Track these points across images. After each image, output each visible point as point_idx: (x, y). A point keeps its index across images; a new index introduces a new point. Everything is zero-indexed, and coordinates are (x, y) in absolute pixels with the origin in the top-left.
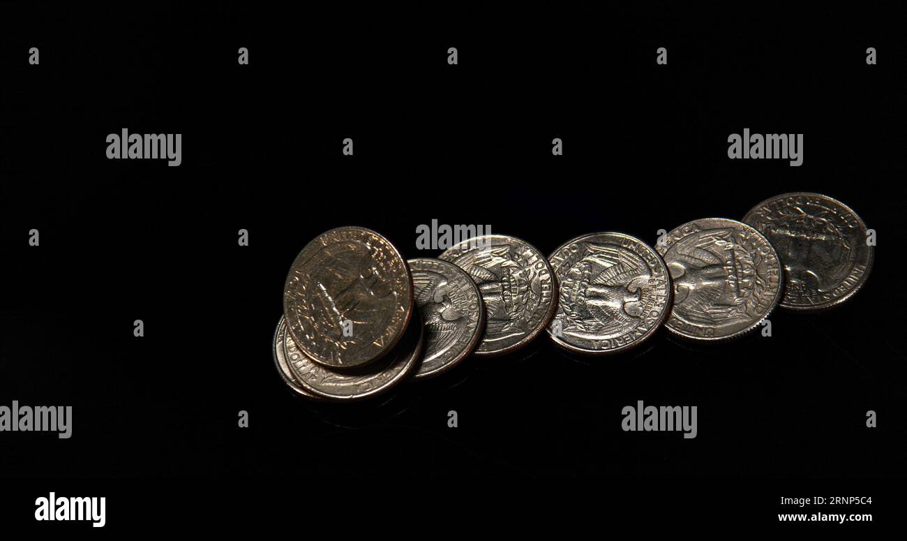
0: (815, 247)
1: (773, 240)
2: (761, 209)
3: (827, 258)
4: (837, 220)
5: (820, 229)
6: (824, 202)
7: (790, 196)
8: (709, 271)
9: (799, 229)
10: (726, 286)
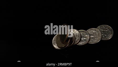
0: (106, 32)
1: (101, 31)
2: (99, 27)
3: (107, 33)
4: (109, 28)
5: (106, 30)
6: (107, 26)
7: (103, 25)
8: (93, 35)
9: (104, 30)
10: (95, 37)
